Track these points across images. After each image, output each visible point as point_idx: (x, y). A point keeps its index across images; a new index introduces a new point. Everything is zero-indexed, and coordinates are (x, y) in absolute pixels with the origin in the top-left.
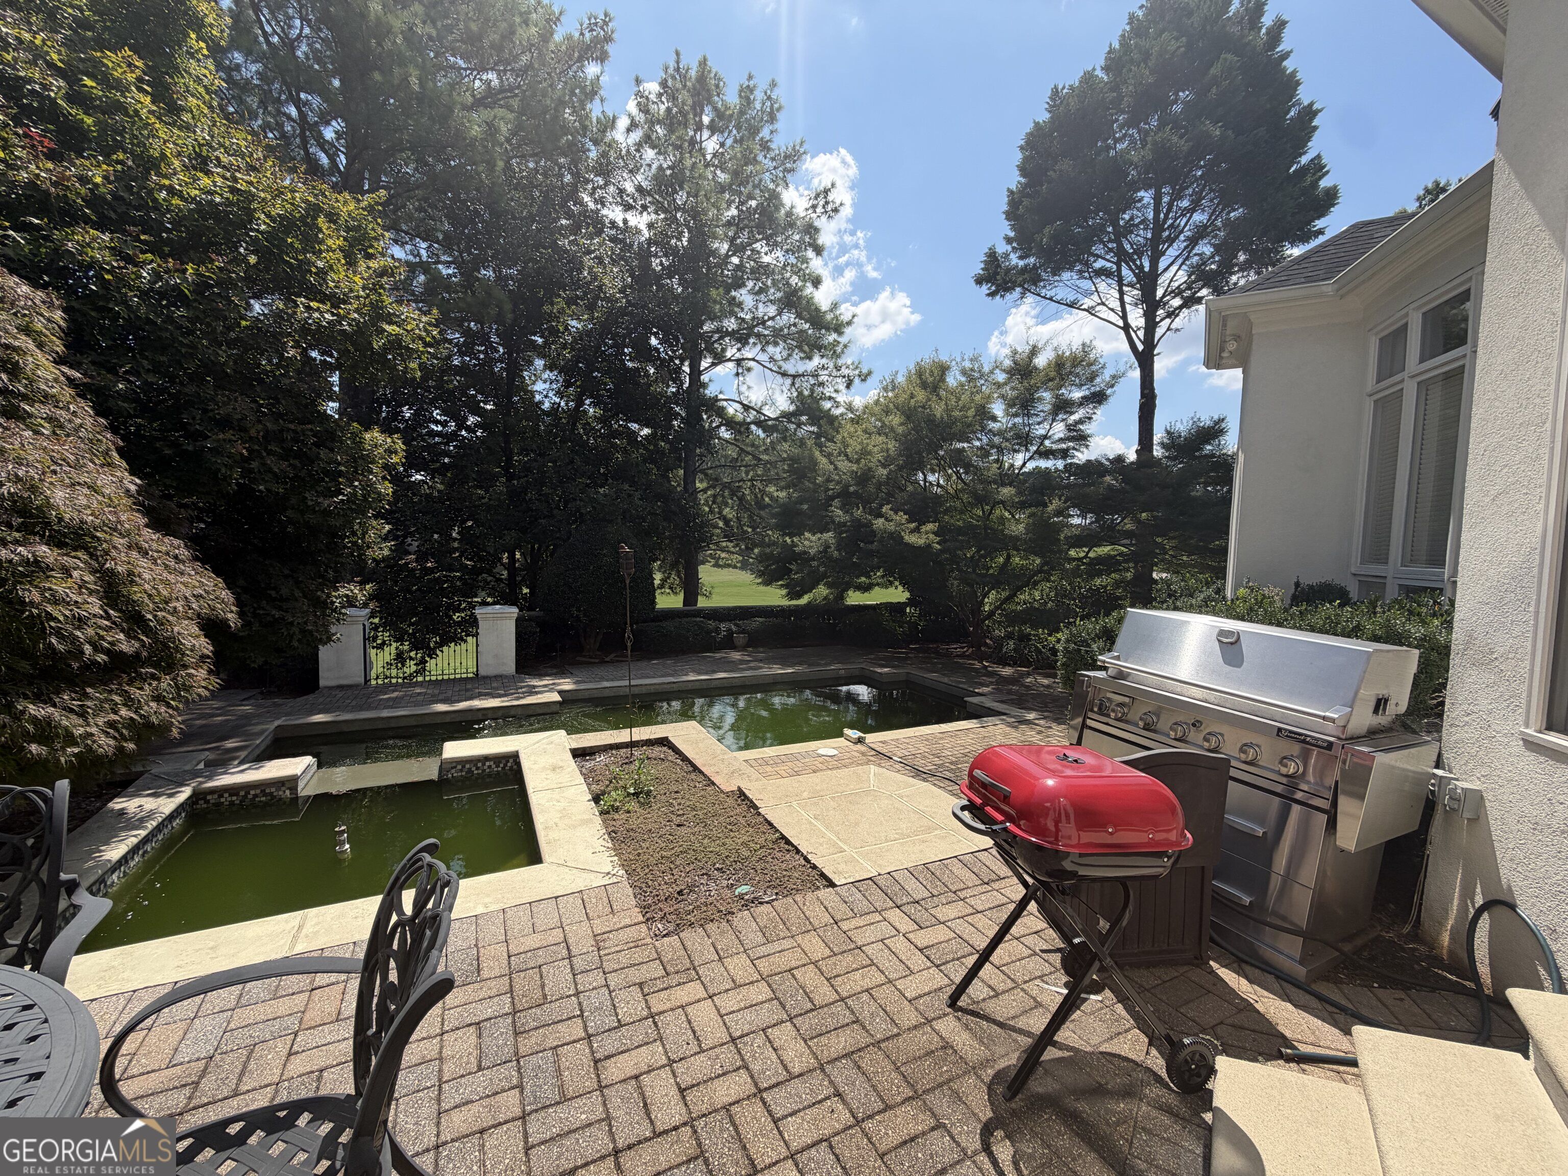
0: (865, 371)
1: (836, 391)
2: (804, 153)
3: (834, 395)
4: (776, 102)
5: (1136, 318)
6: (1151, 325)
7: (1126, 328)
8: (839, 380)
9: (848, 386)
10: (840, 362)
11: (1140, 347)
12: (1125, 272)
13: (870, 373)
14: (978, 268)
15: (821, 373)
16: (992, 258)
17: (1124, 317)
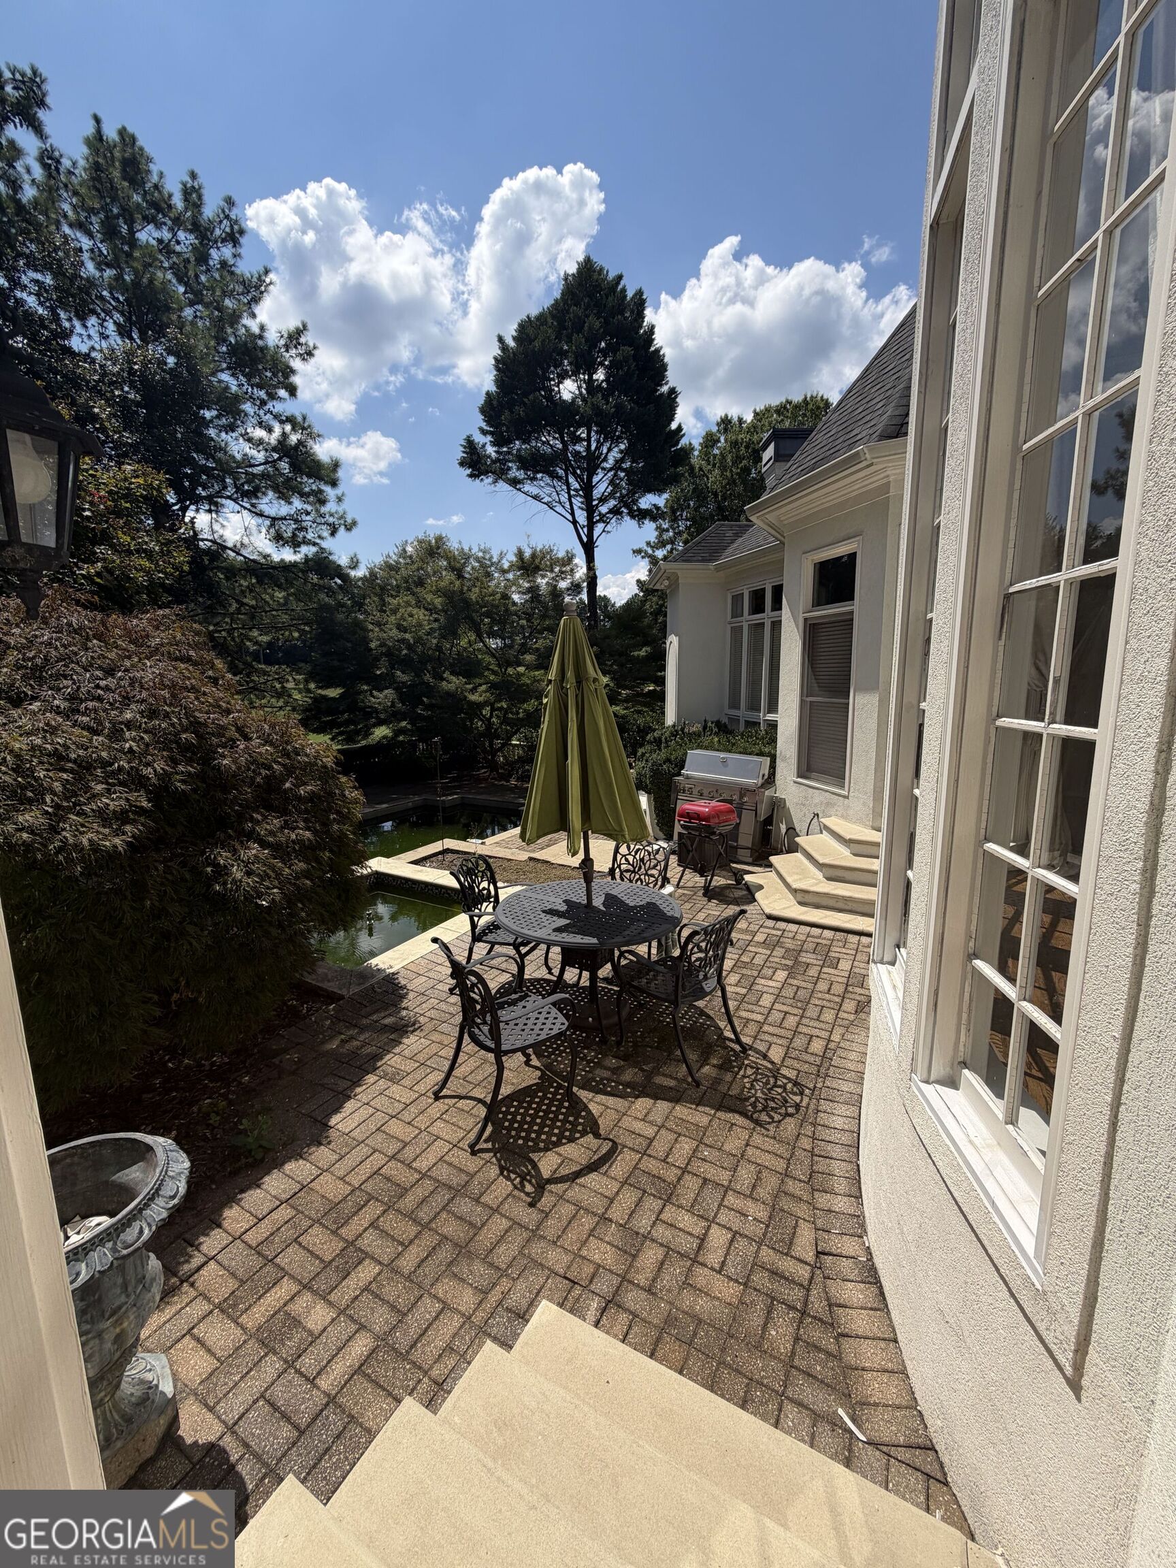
0: (349, 521)
1: (320, 537)
2: (271, 283)
3: (318, 541)
4: (236, 222)
5: (581, 517)
6: (591, 526)
7: (575, 522)
8: (324, 527)
9: (333, 534)
10: (323, 510)
11: (585, 539)
12: (571, 480)
13: (354, 523)
14: (459, 454)
15: (304, 517)
16: (470, 446)
17: (573, 514)
